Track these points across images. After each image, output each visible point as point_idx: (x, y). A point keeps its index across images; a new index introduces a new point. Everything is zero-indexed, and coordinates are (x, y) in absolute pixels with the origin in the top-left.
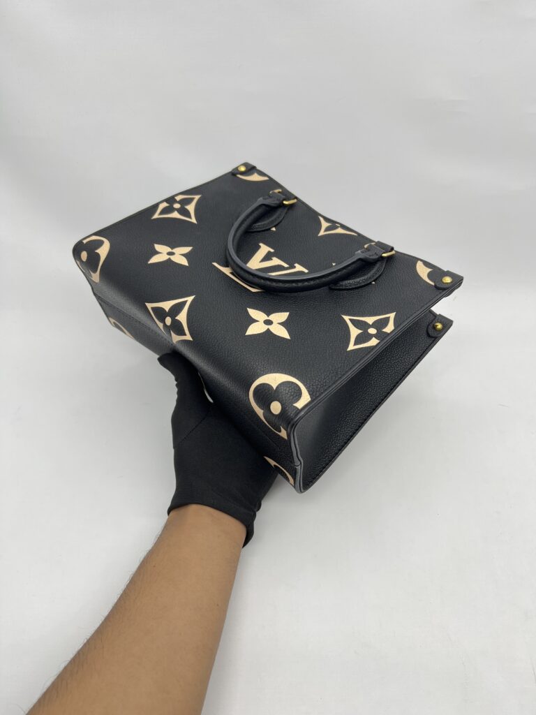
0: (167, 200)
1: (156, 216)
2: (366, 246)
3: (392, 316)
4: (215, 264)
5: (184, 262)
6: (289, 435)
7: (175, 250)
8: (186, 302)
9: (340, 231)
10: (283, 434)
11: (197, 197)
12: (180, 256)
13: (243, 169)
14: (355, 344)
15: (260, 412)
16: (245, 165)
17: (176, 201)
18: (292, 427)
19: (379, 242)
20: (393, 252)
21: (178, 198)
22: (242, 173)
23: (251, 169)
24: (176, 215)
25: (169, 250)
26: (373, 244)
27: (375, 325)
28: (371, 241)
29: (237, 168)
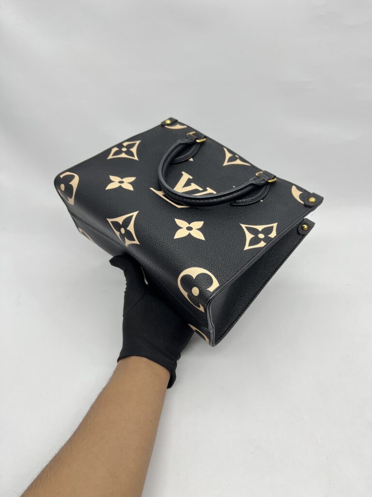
0: (117, 146)
1: (110, 157)
2: (257, 174)
3: (275, 225)
4: (152, 189)
5: (131, 188)
6: (205, 310)
7: (124, 180)
8: (132, 216)
9: (238, 162)
10: (202, 309)
11: (138, 142)
12: (127, 184)
13: (168, 122)
14: (249, 245)
15: (185, 294)
16: (170, 119)
17: (123, 147)
18: (207, 304)
19: (265, 171)
20: (275, 179)
21: (125, 144)
22: (168, 125)
23: (174, 122)
24: (123, 155)
25: (120, 179)
26: (261, 172)
27: (263, 232)
28: (260, 170)
29: (164, 122)
